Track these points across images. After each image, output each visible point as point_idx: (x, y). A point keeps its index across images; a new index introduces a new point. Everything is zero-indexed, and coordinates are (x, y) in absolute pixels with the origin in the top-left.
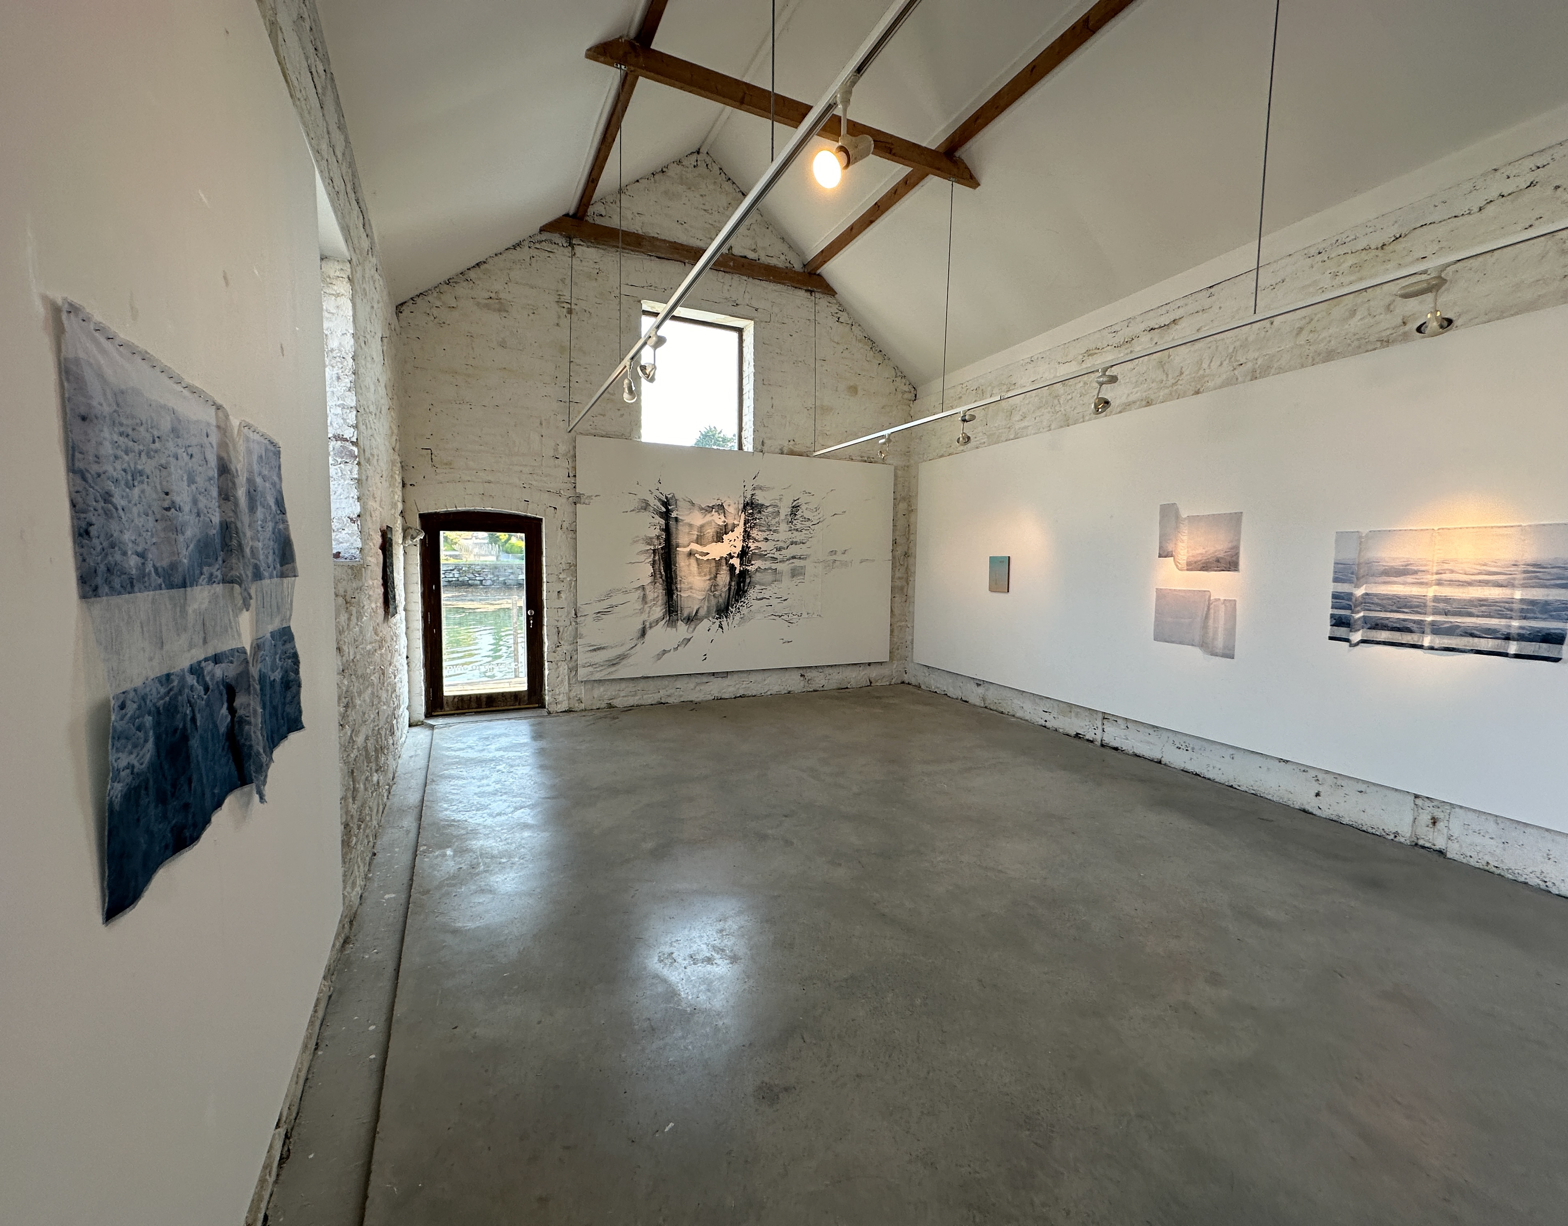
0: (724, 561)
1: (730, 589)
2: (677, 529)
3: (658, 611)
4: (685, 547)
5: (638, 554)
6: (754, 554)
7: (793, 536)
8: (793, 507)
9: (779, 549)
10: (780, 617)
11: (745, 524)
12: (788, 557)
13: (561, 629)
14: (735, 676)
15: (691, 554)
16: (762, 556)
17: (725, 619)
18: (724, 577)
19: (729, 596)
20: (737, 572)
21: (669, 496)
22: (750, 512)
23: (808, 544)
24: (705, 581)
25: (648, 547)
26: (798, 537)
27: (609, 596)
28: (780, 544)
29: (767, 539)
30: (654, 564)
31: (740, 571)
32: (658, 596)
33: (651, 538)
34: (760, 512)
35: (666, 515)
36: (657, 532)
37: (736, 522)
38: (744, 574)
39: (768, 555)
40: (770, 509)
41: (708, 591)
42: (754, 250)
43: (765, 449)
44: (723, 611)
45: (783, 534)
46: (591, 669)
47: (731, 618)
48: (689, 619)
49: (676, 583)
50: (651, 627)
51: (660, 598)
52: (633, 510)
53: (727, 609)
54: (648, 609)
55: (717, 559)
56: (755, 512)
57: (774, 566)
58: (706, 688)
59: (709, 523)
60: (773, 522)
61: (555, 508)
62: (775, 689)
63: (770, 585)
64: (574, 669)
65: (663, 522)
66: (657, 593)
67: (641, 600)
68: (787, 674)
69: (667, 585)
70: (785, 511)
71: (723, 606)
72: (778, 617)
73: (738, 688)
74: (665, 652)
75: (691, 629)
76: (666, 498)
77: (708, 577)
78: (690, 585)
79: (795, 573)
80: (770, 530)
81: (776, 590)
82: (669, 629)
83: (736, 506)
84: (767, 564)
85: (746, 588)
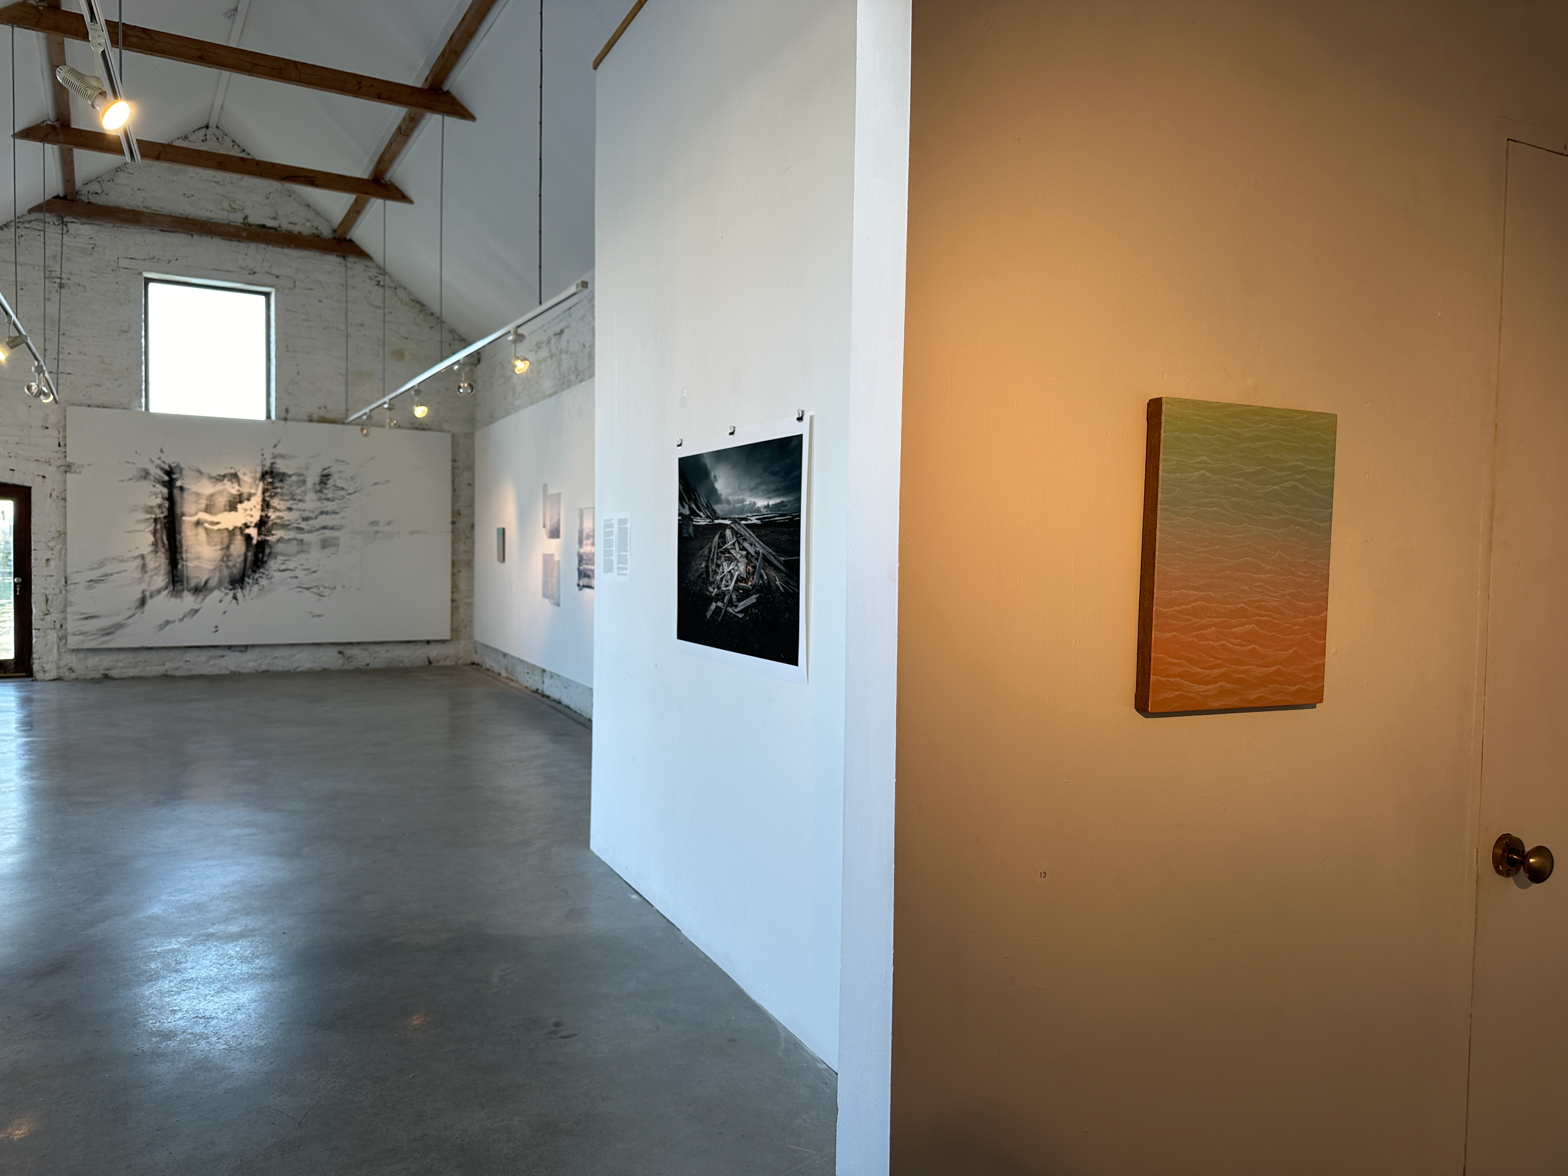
0: (238, 532)
1: (245, 560)
2: (182, 498)
3: (161, 580)
4: (191, 516)
5: (136, 522)
6: (275, 524)
7: (323, 505)
8: (323, 476)
9: (306, 519)
10: (308, 589)
11: (264, 493)
12: (317, 528)
13: (50, 597)
14: (256, 651)
15: (198, 523)
16: (284, 526)
17: (240, 590)
18: (238, 547)
19: (245, 568)
20: (254, 542)
21: (173, 465)
22: (269, 480)
23: (342, 514)
24: (216, 550)
25: (149, 516)
26: (329, 506)
27: (102, 564)
28: (306, 514)
29: (290, 509)
30: (155, 533)
31: (258, 542)
32: (160, 566)
33: (152, 507)
34: (281, 481)
35: (170, 484)
36: (159, 501)
37: (253, 491)
38: (262, 545)
39: (292, 525)
40: (294, 478)
41: (219, 561)
42: (274, 218)
43: (290, 416)
44: (238, 582)
45: (311, 503)
46: (81, 637)
47: (248, 589)
48: (196, 590)
49: (181, 552)
50: (151, 596)
51: (163, 567)
52: (131, 479)
53: (243, 580)
54: (148, 579)
55: (231, 528)
56: (276, 481)
57: (299, 536)
58: (222, 662)
59: (221, 492)
60: (299, 491)
61: (44, 477)
62: (306, 665)
63: (295, 556)
64: (63, 638)
65: (165, 491)
66: (159, 562)
67: (139, 569)
68: (322, 651)
69: (171, 555)
70: (313, 479)
71: (237, 577)
72: (305, 591)
73: (261, 664)
74: (168, 622)
75: (199, 600)
76: (170, 467)
77: (219, 547)
78: (197, 556)
79: (325, 544)
80: (294, 500)
81: (303, 562)
82: (173, 600)
83: (252, 475)
84: (291, 534)
85: (265, 559)
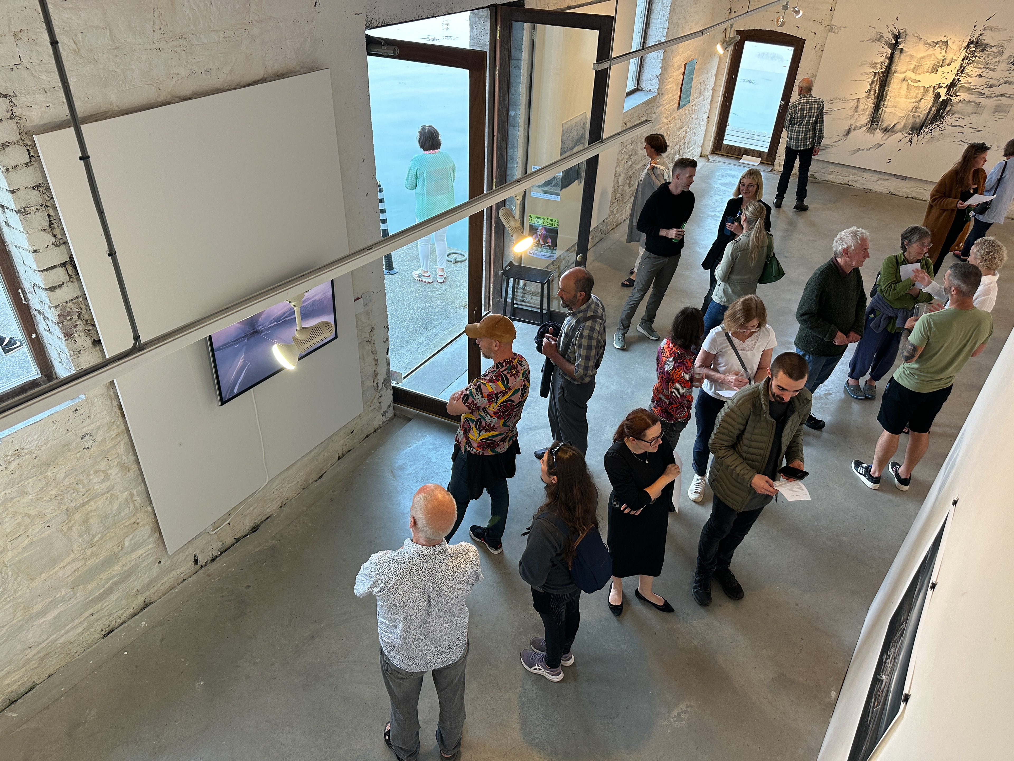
0: (932, 89)
1: (929, 112)
2: (900, 58)
3: (865, 119)
4: (901, 73)
5: (862, 74)
6: (962, 87)
7: (1010, 76)
9: (990, 86)
11: (963, 60)
12: (996, 94)
14: (911, 182)
15: (904, 80)
16: (969, 90)
17: (916, 135)
18: (928, 102)
19: (926, 119)
20: (941, 100)
21: (901, 31)
22: (972, 49)
24: (910, 103)
25: (872, 70)
27: (831, 102)
28: (992, 82)
29: (980, 76)
30: (872, 83)
31: (943, 100)
32: (867, 108)
33: (876, 63)
34: (982, 51)
35: (894, 47)
36: (882, 59)
37: (955, 58)
39: (976, 90)
40: (994, 49)
41: (909, 111)
44: (917, 129)
45: (1000, 72)
47: (922, 136)
48: (886, 130)
49: (885, 101)
50: (854, 130)
51: (869, 110)
52: (869, 40)
53: (921, 128)
54: (856, 117)
55: (926, 87)
56: (977, 50)
57: (978, 100)
58: (886, 184)
59: (930, 56)
60: (994, 61)
61: (815, 33)
63: (969, 115)
65: (889, 51)
66: (868, 106)
67: (853, 109)
69: (877, 102)
71: (918, 125)
74: (859, 150)
75: (885, 138)
76: (899, 32)
77: (913, 100)
78: (895, 104)
79: (997, 109)
80: (987, 68)
81: (973, 121)
82: (868, 134)
83: (960, 43)
84: (973, 97)
85: (944, 114)
